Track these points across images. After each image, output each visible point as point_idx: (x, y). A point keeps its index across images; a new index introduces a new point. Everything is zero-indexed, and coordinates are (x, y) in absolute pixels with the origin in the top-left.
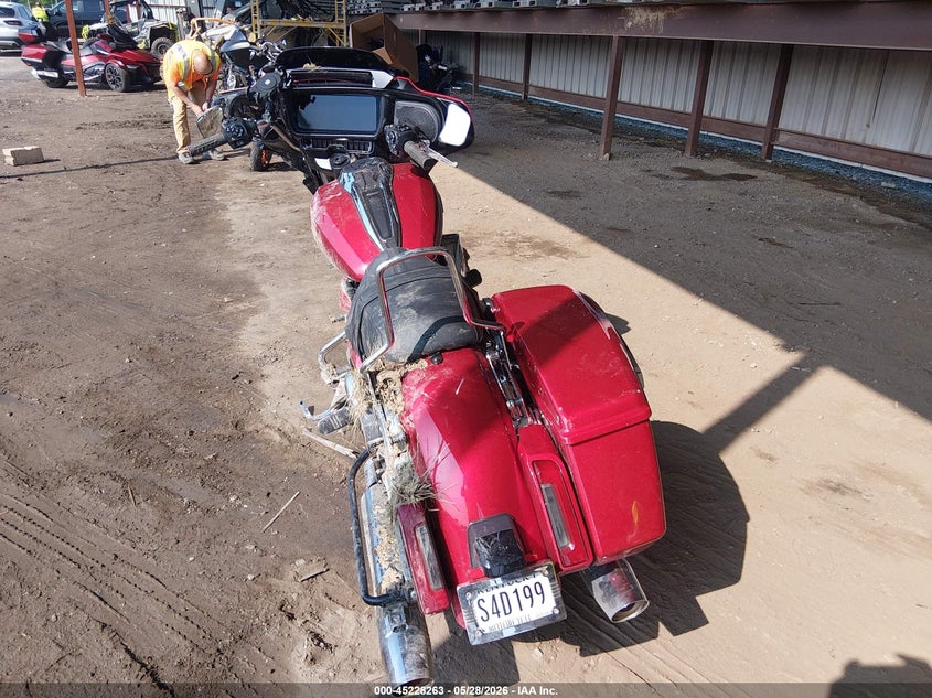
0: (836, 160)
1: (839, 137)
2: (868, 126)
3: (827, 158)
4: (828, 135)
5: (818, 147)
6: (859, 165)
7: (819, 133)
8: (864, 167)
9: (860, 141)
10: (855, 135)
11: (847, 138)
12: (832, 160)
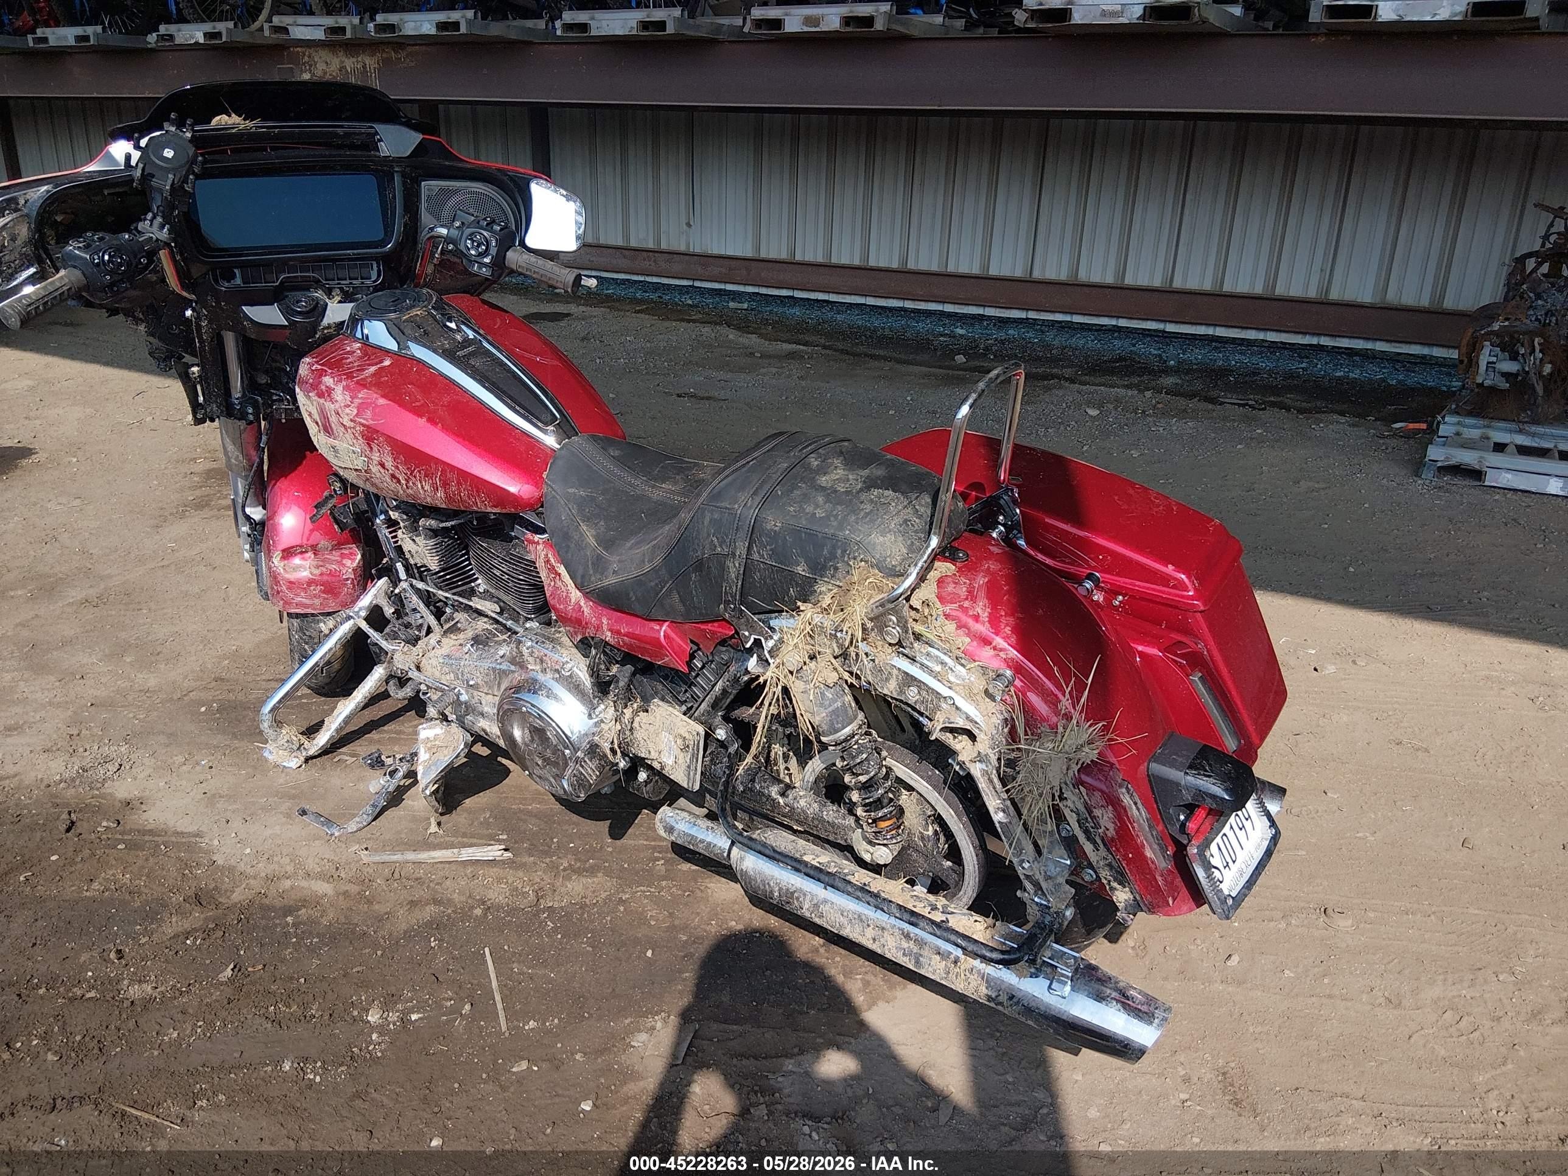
0: (655, 280)
1: (651, 245)
2: (689, 225)
3: (641, 278)
4: (633, 244)
5: (623, 263)
6: (690, 283)
7: (620, 242)
8: (697, 284)
9: (683, 248)
10: (674, 239)
11: (664, 246)
12: (649, 279)
